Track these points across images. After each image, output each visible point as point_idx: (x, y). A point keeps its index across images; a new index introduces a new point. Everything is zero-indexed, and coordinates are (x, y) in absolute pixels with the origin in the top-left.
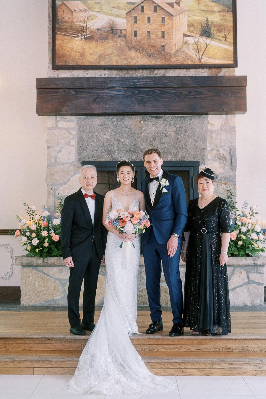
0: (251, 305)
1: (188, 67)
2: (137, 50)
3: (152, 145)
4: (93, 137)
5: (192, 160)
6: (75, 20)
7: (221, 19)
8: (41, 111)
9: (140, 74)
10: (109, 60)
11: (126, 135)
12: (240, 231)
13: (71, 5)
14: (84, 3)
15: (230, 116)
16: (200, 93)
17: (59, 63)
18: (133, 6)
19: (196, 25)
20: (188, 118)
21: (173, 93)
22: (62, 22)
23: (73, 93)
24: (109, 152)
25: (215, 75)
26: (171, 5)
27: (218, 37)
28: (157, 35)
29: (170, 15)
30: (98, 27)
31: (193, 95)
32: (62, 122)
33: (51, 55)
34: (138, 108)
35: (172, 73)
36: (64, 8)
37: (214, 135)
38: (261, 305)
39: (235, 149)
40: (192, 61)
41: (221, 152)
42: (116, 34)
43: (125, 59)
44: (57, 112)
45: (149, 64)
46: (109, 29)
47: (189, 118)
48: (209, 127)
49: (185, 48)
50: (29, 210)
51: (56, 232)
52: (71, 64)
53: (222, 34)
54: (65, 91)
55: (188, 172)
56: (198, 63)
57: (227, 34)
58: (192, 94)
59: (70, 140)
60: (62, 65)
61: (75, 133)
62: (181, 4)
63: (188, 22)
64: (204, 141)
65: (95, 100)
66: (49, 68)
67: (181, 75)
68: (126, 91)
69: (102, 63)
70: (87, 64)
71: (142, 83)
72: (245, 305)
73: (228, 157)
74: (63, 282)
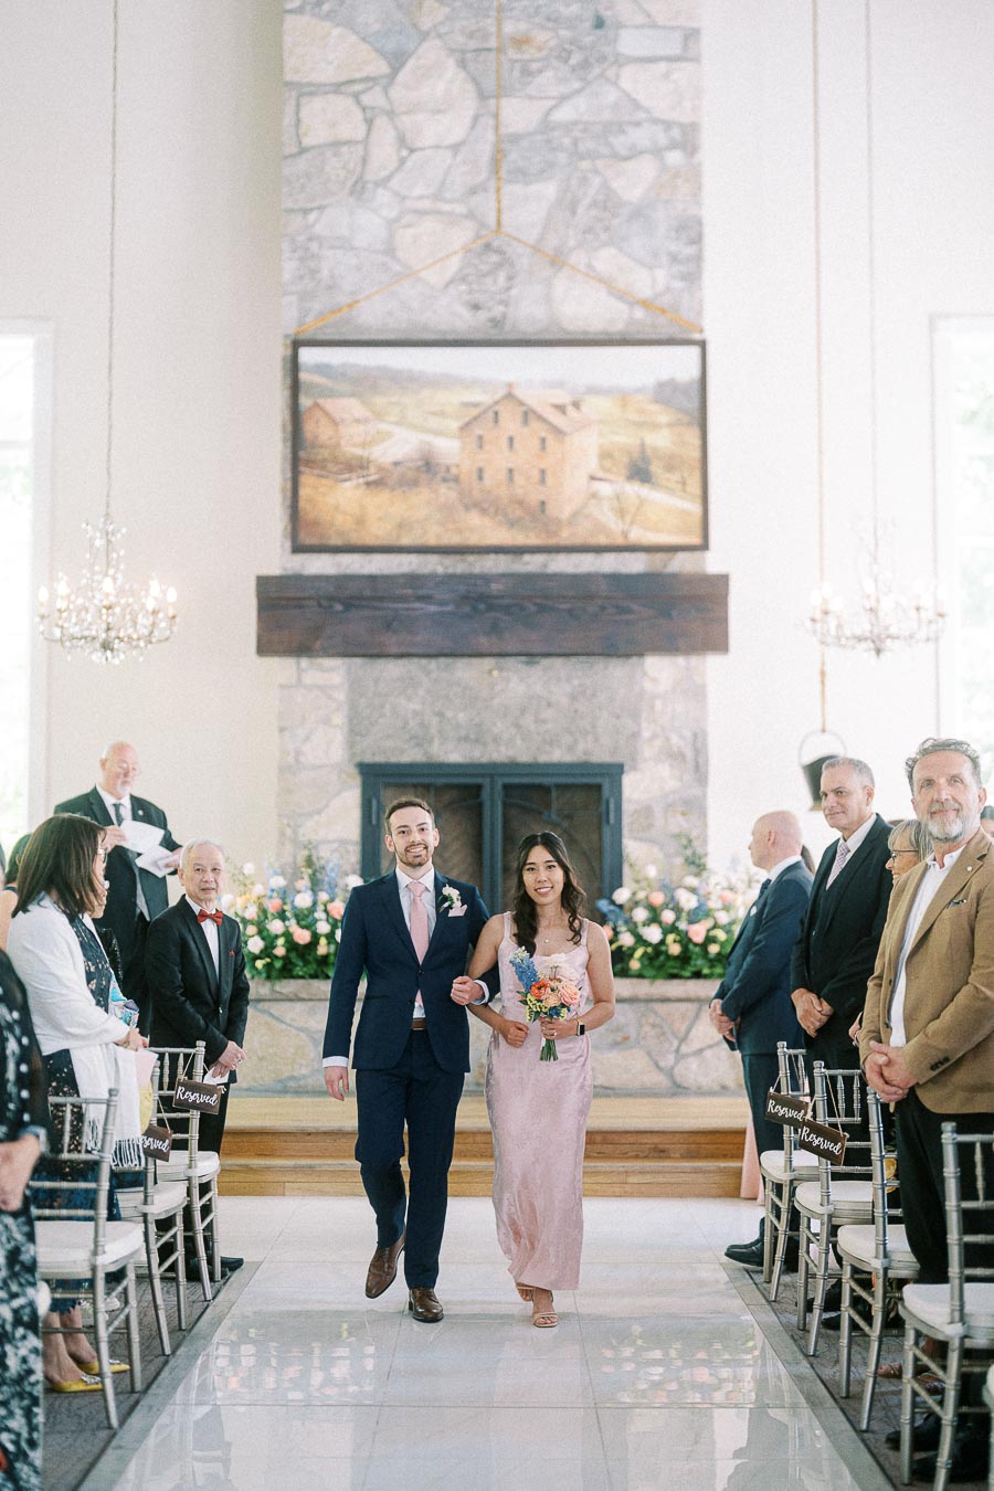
1: (599, 550)
2: (484, 511)
3: (518, 726)
4: (382, 706)
5: (608, 760)
6: (343, 442)
7: (674, 442)
8: (264, 649)
9: (492, 565)
10: (420, 531)
11: (457, 700)
12: (716, 923)
13: (334, 407)
14: (364, 403)
15: (694, 660)
16: (626, 611)
17: (307, 540)
18: (475, 412)
19: (617, 454)
20: (600, 664)
21: (561, 610)
22: (313, 446)
23: (339, 607)
24: (420, 741)
25: (658, 570)
26: (561, 409)
27: (666, 483)
28: (529, 478)
29: (558, 432)
30: (396, 459)
31: (610, 615)
32: (311, 672)
33: (288, 520)
34: (484, 642)
35: (562, 564)
36: (318, 414)
37: (658, 704)
39: (705, 734)
40: (608, 536)
41: (675, 740)
42: (435, 474)
43: (460, 531)
44: (302, 649)
45: (510, 542)
46: (420, 463)
47: (602, 664)
48: (648, 686)
49: (593, 508)
50: (237, 872)
51: (303, 923)
52: (335, 541)
53: (676, 477)
54: (320, 605)
55: (599, 787)
56: (620, 541)
57: (686, 475)
58: (606, 612)
59: (329, 714)
60: (314, 544)
61: (341, 696)
62: (584, 408)
63: (600, 449)
64: (635, 716)
65: (388, 626)
66: (282, 546)
67: (581, 570)
68: (458, 604)
69: (405, 541)
70: (369, 541)
71: (495, 587)
72: (724, 1088)
73: (689, 754)
74: (315, 1036)
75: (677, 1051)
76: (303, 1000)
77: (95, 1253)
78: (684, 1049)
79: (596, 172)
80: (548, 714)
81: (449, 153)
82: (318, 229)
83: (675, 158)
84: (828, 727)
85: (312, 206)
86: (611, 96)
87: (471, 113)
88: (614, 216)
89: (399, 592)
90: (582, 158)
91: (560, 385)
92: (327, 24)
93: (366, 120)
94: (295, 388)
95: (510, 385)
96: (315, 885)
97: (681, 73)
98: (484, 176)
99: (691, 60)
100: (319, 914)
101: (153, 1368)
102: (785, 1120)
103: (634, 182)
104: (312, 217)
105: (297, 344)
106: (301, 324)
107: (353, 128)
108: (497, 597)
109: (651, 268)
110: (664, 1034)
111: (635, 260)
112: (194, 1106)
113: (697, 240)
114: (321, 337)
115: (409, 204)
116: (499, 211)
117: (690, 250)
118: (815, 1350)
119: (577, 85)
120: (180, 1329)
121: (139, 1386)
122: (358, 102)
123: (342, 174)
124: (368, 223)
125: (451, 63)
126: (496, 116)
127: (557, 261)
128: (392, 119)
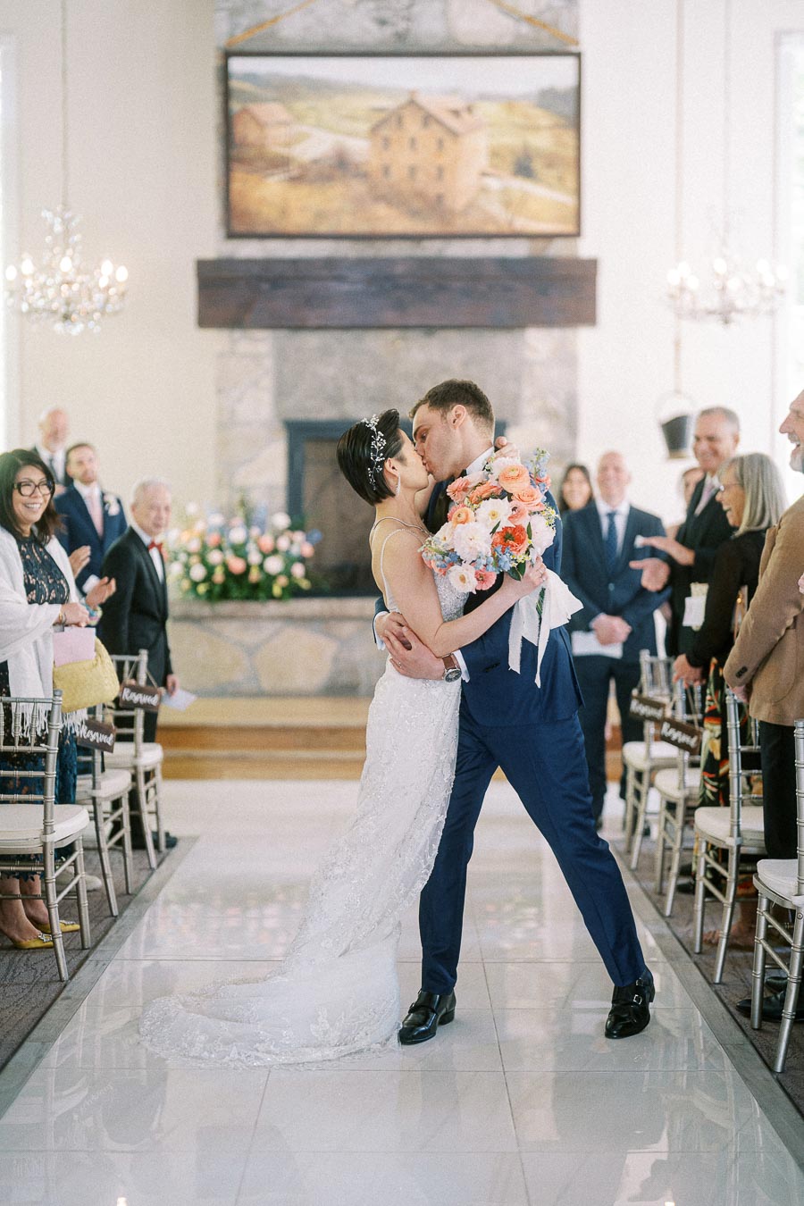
1: (488, 237)
2: (390, 203)
6: (268, 143)
7: (553, 143)
8: (205, 320)
9: (396, 250)
10: (335, 220)
11: (366, 367)
13: (262, 110)
14: (286, 107)
15: (568, 333)
16: (511, 289)
17: (239, 227)
18: (382, 115)
19: (504, 153)
20: (488, 335)
21: (455, 289)
22: (243, 145)
23: (266, 286)
24: (336, 400)
25: (539, 254)
26: (456, 113)
27: (546, 179)
28: (428, 174)
29: (454, 134)
30: (315, 158)
32: (245, 342)
33: (222, 211)
34: (390, 316)
35: (457, 250)
36: (247, 117)
37: (537, 370)
39: (577, 395)
40: (495, 225)
41: (549, 402)
42: (347, 171)
44: (235, 321)
45: (411, 230)
46: (335, 161)
47: (490, 336)
48: (528, 354)
49: (483, 200)
51: (238, 554)
52: (262, 229)
53: (554, 173)
54: (249, 284)
56: (505, 229)
57: (563, 171)
59: (258, 378)
60: (246, 231)
61: (268, 363)
62: (476, 113)
63: (490, 146)
64: (518, 380)
65: (310, 301)
66: (218, 232)
69: (323, 228)
71: (399, 270)
73: (563, 413)
74: (250, 648)
76: (238, 618)
77: (45, 833)
84: (681, 390)
91: (454, 92)
94: (226, 94)
95: (413, 93)
96: (248, 523)
100: (252, 548)
101: (102, 927)
102: (645, 718)
105: (228, 54)
106: (232, 35)
108: (400, 278)
112: (138, 705)
114: (248, 48)
118: (671, 912)
120: (128, 893)
121: (88, 944)
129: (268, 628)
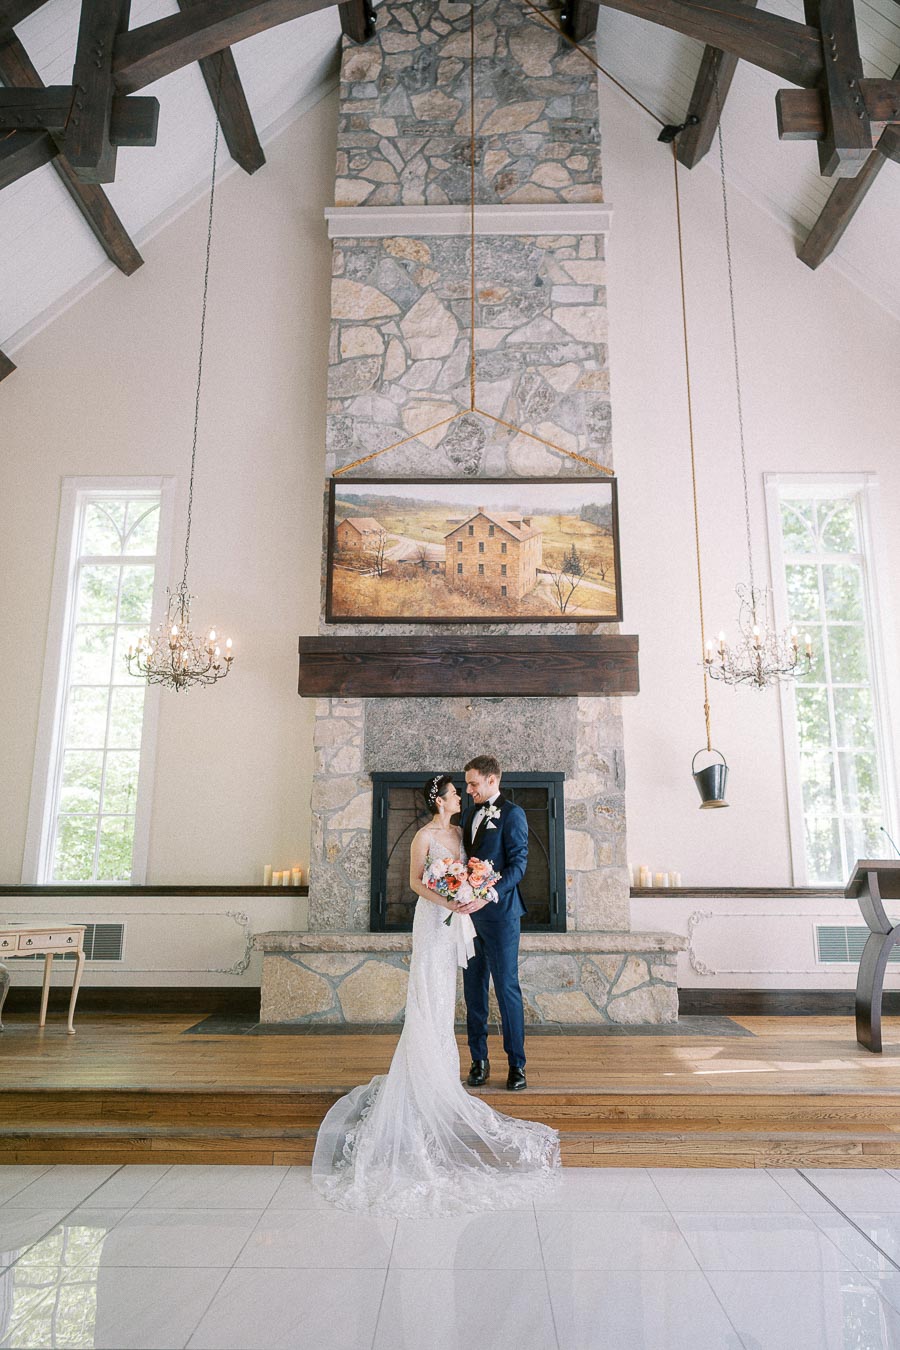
0: (656, 1023)
1: (545, 621)
2: (463, 594)
4: (389, 732)
5: (552, 770)
6: (364, 547)
7: (596, 547)
8: (305, 690)
9: (467, 630)
10: (417, 608)
11: (443, 728)
13: (359, 523)
14: (378, 521)
15: (612, 699)
16: (564, 662)
17: (336, 613)
18: (456, 527)
19: (555, 555)
20: (545, 702)
21: (518, 662)
22: (343, 549)
23: (359, 660)
24: (416, 757)
25: (587, 633)
26: (516, 524)
27: (591, 575)
28: (494, 571)
29: (515, 540)
30: (401, 558)
31: (552, 665)
32: (341, 708)
33: (324, 601)
34: (463, 685)
35: (518, 630)
36: (348, 527)
37: (587, 729)
38: (675, 1022)
39: (622, 751)
40: (550, 611)
41: (599, 757)
42: (428, 569)
43: (444, 608)
44: (332, 691)
45: (481, 615)
46: (419, 561)
47: (547, 702)
48: (580, 717)
49: (539, 591)
52: (357, 614)
53: (598, 570)
54: (344, 658)
55: (547, 789)
56: (559, 614)
57: (604, 569)
58: (550, 664)
59: (352, 737)
60: (342, 617)
61: (360, 724)
62: (532, 525)
63: (544, 550)
64: (571, 739)
65: (394, 673)
66: (321, 620)
67: (532, 634)
68: (444, 658)
69: (406, 614)
70: (382, 614)
71: (470, 646)
72: (647, 1022)
73: (611, 767)
74: (334, 980)
75: (609, 992)
76: (325, 952)
78: (615, 991)
79: (539, 375)
80: (509, 737)
81: (439, 363)
82: (349, 411)
83: (590, 365)
84: (712, 747)
85: (347, 396)
86: (548, 326)
87: (455, 337)
88: (550, 401)
89: (400, 649)
90: (527, 366)
91: (516, 508)
92: (360, 285)
93: (384, 343)
94: (332, 512)
95: (480, 509)
97: (594, 313)
98: (463, 377)
99: (601, 305)
103: (563, 380)
104: (347, 403)
106: (337, 470)
107: (375, 346)
108: (470, 653)
109: (576, 435)
110: (599, 979)
111: (565, 430)
113: (608, 416)
114: (351, 478)
115: (412, 394)
116: (473, 397)
117: (604, 423)
119: (525, 320)
122: (379, 331)
123: (368, 375)
124: (384, 407)
125: (441, 306)
126: (471, 340)
127: (513, 429)
128: (402, 343)
129: (353, 960)
